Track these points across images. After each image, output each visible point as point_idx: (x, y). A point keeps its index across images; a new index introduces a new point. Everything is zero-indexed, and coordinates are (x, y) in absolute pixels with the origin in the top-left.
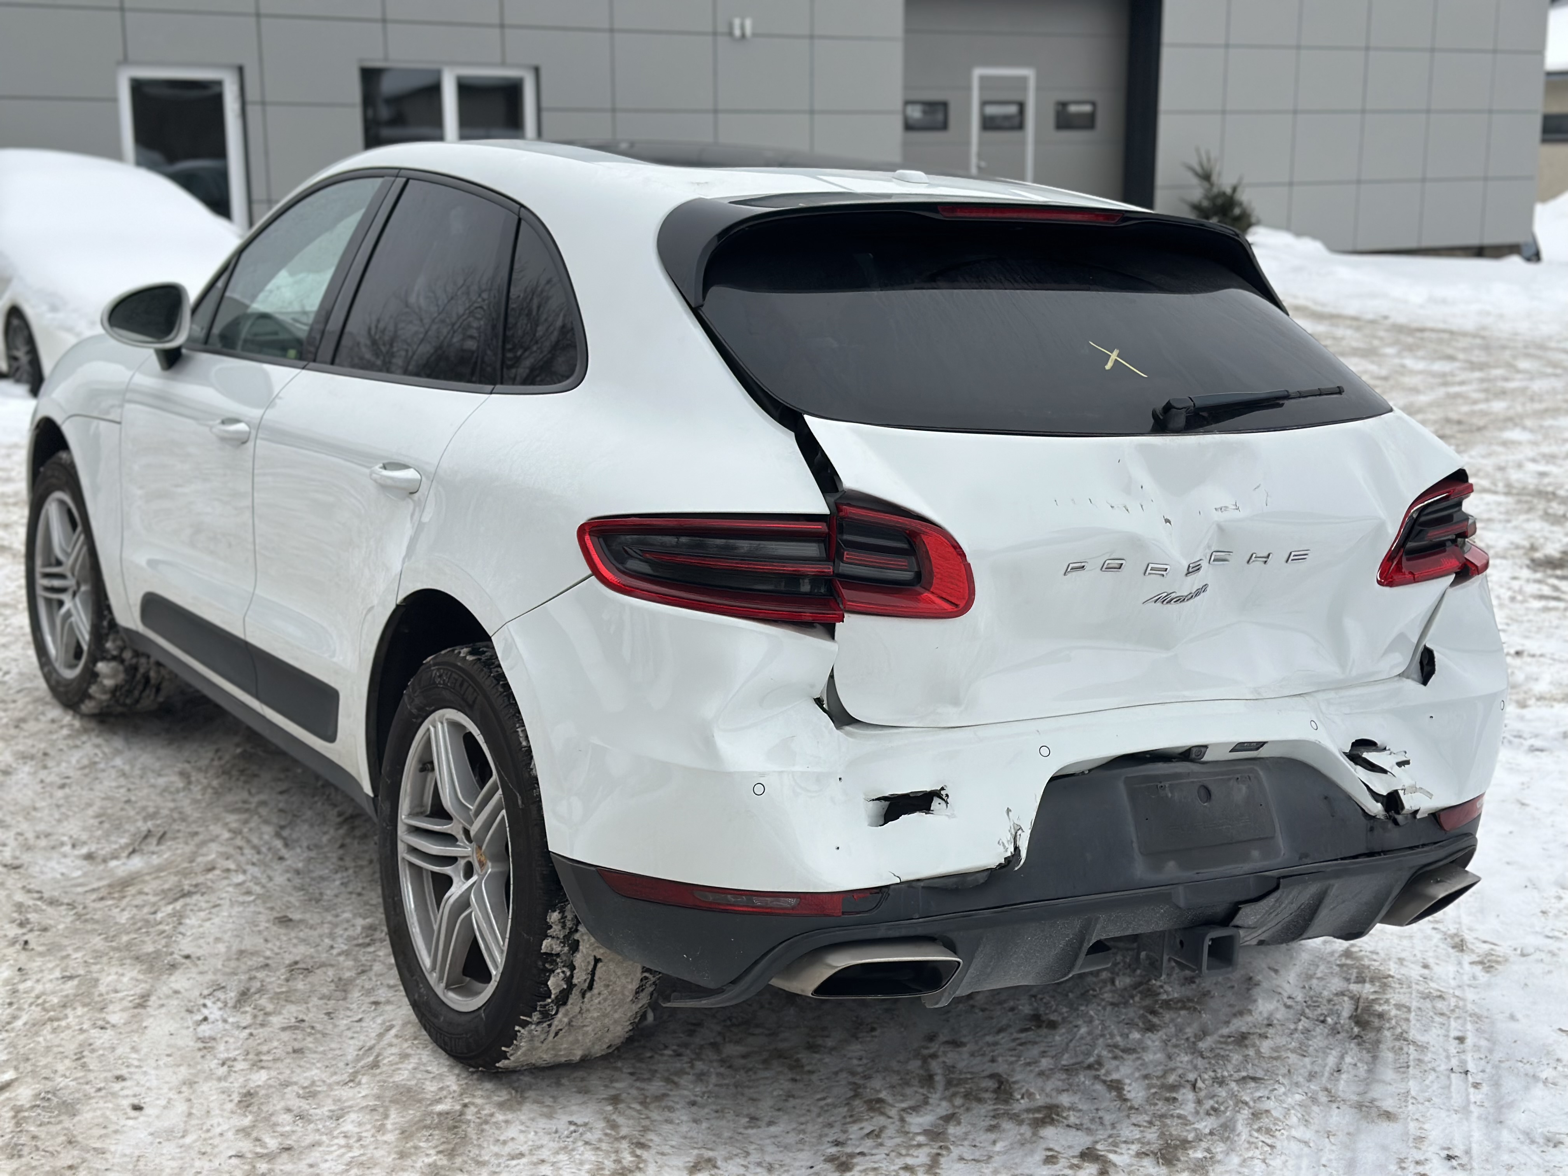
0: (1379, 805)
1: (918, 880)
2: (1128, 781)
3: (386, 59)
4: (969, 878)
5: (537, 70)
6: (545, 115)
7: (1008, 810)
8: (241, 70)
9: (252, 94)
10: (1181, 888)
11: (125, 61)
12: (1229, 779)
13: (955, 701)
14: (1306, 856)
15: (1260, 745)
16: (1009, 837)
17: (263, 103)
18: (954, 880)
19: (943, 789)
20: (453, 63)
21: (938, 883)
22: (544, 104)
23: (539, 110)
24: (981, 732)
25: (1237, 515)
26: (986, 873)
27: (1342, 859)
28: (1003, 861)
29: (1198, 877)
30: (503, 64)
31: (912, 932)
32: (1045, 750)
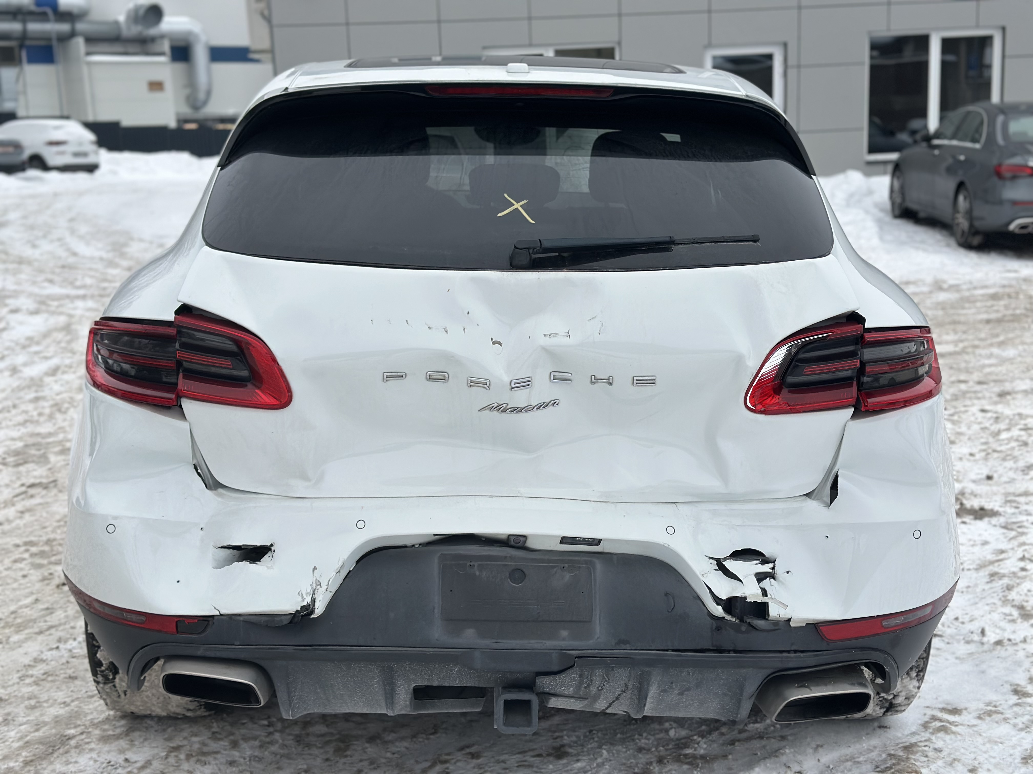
0: (720, 608)
1: (240, 615)
2: (443, 557)
3: (889, 30)
4: (277, 619)
5: (1004, 29)
6: (1007, 61)
7: (315, 568)
8: (785, 45)
9: (792, 61)
10: (477, 654)
11: (709, 45)
12: (554, 567)
13: (304, 477)
14: (625, 642)
15: (598, 542)
16: (309, 589)
17: (799, 66)
18: (266, 618)
19: (272, 545)
20: (938, 29)
21: (254, 619)
22: (1008, 53)
23: (1004, 57)
24: (317, 503)
25: (566, 341)
26: (289, 617)
27: (673, 650)
28: (299, 609)
29: (495, 646)
30: (977, 26)
31: (232, 655)
32: (361, 524)
